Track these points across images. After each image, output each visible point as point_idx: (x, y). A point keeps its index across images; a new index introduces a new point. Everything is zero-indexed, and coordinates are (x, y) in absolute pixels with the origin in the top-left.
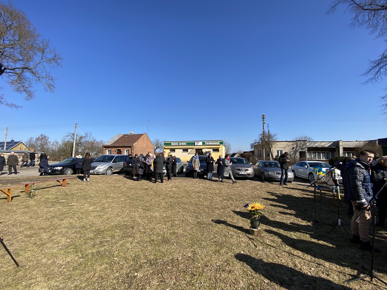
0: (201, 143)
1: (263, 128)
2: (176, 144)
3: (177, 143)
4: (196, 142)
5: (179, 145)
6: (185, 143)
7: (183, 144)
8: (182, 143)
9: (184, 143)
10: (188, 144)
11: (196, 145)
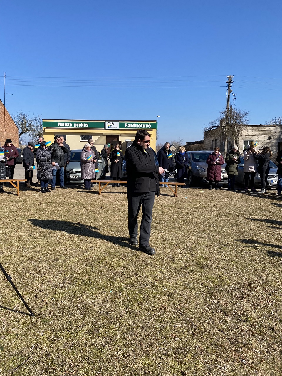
0: (116, 125)
1: (228, 101)
2: (67, 125)
3: (70, 123)
4: (107, 122)
5: (73, 128)
6: (86, 123)
7: (82, 125)
8: (80, 123)
9: (83, 123)
10: (92, 126)
11: (107, 127)
